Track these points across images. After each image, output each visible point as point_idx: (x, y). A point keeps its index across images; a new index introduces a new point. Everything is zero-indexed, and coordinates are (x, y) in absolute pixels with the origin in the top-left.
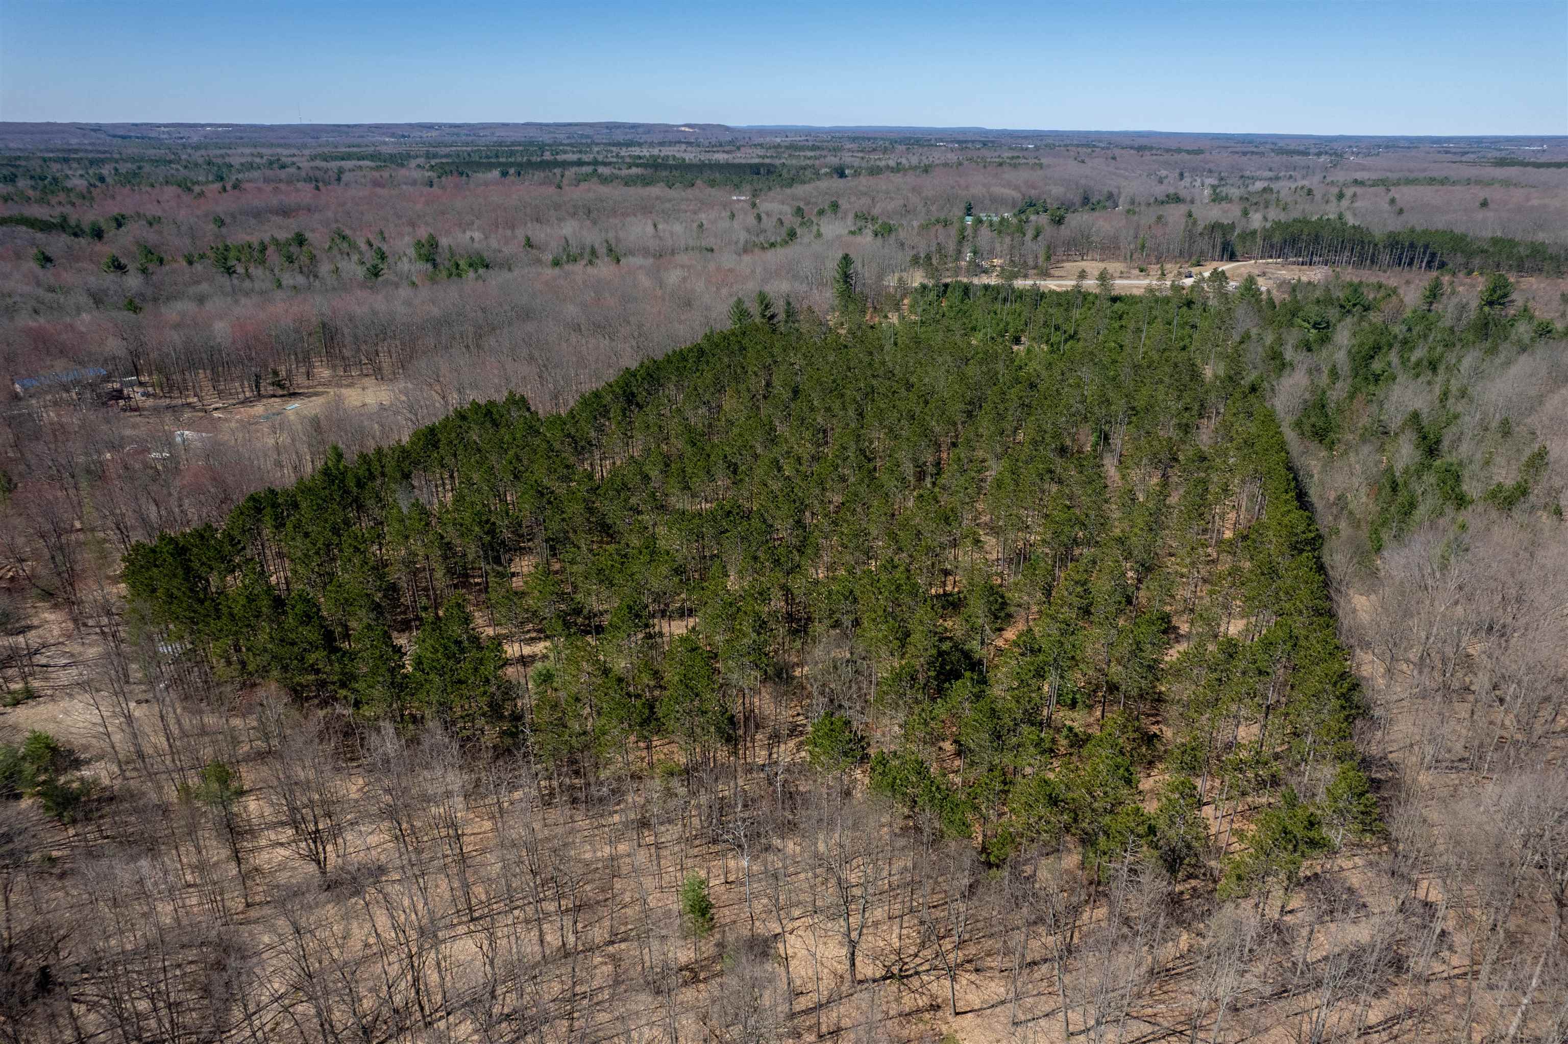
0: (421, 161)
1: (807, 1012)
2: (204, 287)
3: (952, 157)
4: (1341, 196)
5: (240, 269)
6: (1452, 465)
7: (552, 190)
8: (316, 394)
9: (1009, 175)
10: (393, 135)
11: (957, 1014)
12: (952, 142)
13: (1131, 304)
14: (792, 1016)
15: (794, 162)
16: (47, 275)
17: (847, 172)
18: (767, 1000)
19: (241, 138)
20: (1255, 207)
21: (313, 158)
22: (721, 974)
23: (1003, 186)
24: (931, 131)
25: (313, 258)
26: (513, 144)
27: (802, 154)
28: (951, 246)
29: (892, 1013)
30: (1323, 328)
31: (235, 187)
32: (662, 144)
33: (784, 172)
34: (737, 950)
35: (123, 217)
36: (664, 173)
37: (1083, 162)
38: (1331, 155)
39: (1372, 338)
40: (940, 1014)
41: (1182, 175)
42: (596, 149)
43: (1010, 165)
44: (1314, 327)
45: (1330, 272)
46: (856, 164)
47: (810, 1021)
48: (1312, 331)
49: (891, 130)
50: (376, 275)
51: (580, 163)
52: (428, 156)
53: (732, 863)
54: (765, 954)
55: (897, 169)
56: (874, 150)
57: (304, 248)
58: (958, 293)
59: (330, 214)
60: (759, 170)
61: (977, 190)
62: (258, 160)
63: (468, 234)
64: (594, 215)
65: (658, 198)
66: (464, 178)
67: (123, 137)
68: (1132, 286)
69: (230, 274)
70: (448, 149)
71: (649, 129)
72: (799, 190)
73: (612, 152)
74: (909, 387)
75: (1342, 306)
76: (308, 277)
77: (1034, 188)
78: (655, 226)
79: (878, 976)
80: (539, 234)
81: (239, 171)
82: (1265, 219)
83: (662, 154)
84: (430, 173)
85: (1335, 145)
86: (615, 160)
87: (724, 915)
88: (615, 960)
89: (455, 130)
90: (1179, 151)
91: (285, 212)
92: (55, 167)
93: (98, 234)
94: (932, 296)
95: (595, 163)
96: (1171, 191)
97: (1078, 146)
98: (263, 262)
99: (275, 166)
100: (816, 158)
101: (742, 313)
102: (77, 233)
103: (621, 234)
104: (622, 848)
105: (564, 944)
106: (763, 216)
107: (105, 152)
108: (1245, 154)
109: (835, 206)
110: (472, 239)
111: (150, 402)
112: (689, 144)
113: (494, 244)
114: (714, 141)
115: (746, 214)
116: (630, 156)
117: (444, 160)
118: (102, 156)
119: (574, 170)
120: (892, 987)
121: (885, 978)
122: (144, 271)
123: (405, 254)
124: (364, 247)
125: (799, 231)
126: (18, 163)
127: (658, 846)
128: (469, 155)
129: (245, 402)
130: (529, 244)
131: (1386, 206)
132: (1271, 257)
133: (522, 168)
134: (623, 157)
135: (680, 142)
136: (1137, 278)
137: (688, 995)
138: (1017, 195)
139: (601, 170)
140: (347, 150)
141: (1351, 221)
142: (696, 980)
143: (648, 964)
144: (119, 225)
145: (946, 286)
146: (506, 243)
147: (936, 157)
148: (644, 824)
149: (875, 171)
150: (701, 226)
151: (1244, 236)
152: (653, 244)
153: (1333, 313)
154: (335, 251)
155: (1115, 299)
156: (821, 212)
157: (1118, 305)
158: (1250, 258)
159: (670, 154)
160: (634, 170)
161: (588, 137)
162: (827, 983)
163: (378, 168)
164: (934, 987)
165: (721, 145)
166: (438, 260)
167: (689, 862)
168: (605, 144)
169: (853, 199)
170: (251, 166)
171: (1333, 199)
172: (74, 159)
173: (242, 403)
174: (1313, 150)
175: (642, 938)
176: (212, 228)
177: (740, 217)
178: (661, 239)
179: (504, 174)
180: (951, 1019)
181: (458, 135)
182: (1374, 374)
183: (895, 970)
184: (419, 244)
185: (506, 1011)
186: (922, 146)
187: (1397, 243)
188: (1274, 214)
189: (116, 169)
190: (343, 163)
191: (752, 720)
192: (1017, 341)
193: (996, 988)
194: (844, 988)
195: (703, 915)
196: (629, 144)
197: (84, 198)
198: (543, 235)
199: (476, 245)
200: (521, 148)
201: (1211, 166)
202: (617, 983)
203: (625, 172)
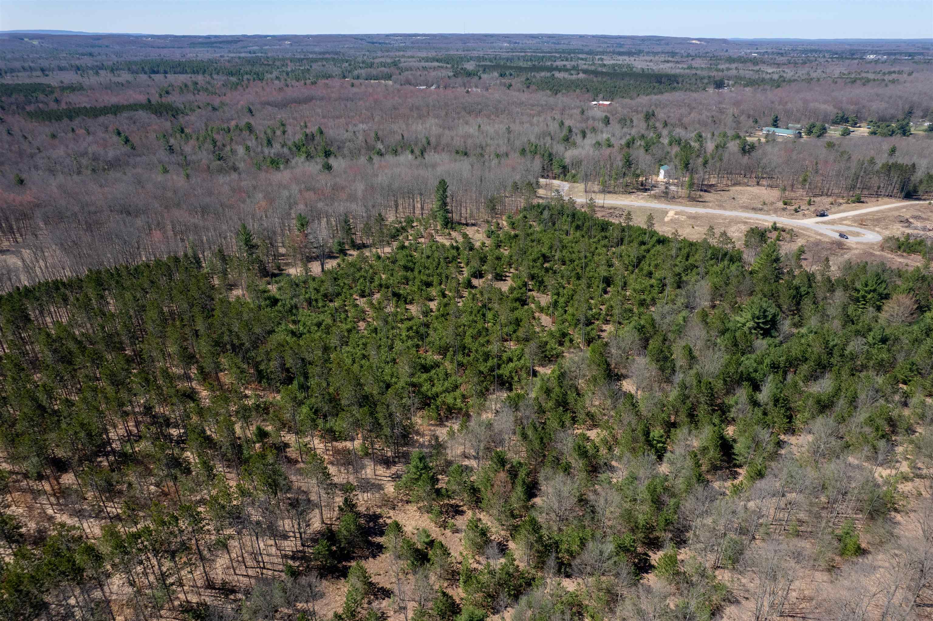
0: (471, 64)
3: (838, 72)
26: (561, 51)
56: (793, 63)
60: (661, 79)
70: (513, 54)
147: (825, 71)
165: (692, 56)
168: (617, 53)
203: (574, 77)
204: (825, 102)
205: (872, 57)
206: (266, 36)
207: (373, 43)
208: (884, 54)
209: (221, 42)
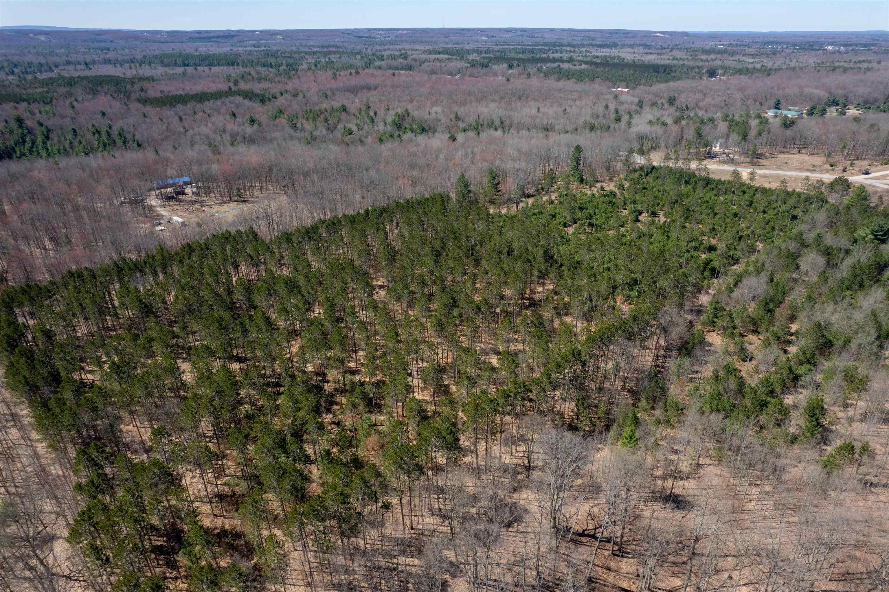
0: (474, 56)
7: (502, 82)
10: (487, 36)
21: (424, 52)
30: (880, 235)
31: (357, 73)
32: (631, 46)
33: (676, 71)
42: (580, 50)
44: (872, 233)
46: (732, 66)
48: (871, 236)
51: (558, 60)
55: (757, 71)
60: (658, 69)
66: (484, 69)
70: (502, 47)
73: (589, 52)
84: (467, 65)
86: (581, 58)
89: (522, 33)
95: (566, 60)
100: (710, 61)
109: (672, 100)
113: (440, 115)
117: (488, 55)
119: (549, 65)
122: (259, 124)
128: (509, 51)
130: (457, 117)
133: (526, 62)
136: (820, 171)
139: (564, 65)
140: (450, 46)
146: (444, 116)
147: (800, 60)
149: (739, 72)
160: (583, 67)
161: (594, 39)
163: (446, 60)
168: (594, 45)
170: (391, 57)
172: (321, 52)
179: (511, 66)
181: (522, 36)
190: (435, 56)
203: (577, 67)
204: (817, 88)
205: (830, 48)
206: (254, 31)
207: (360, 37)
208: (841, 45)
209: (218, 37)
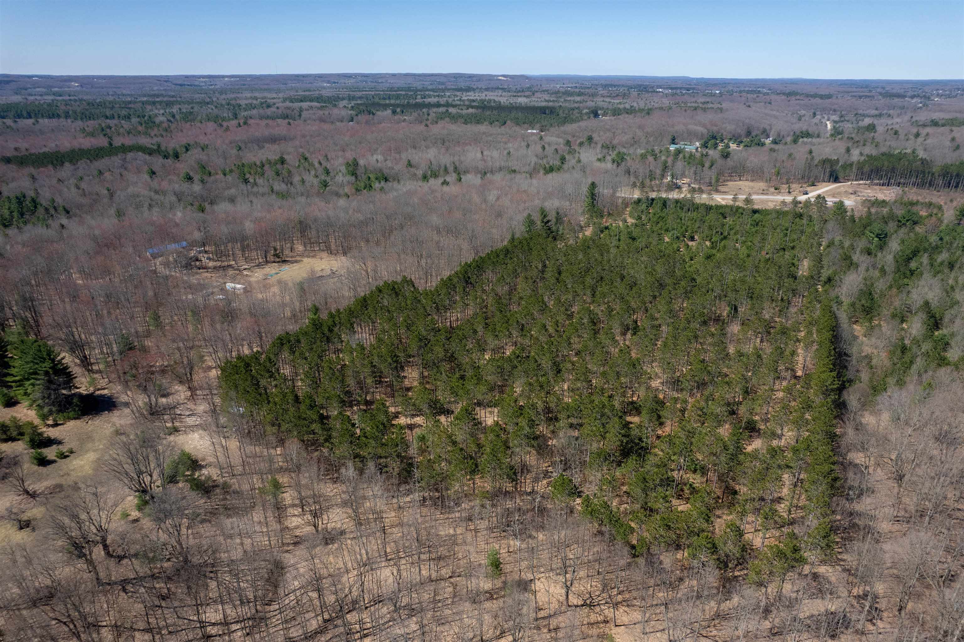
0: (345, 103)
1: (543, 618)
2: (233, 191)
3: (666, 102)
4: (917, 135)
5: (251, 180)
6: (945, 336)
7: (422, 127)
8: (296, 262)
9: (701, 117)
10: (328, 82)
11: (616, 626)
12: (667, 88)
13: (765, 216)
14: (537, 619)
15: (567, 104)
16: (155, 184)
17: (599, 112)
18: (524, 611)
19: (244, 85)
20: (856, 145)
21: (285, 100)
22: (504, 596)
23: (696, 125)
24: (655, 79)
25: (289, 172)
26: (399, 89)
27: (572, 98)
28: (658, 172)
29: (585, 622)
30: (883, 237)
31: (245, 123)
32: (487, 89)
33: (561, 112)
34: (512, 586)
35: (189, 145)
36: (488, 113)
37: (749, 106)
38: (921, 97)
39: (915, 244)
40: (608, 625)
41: (815, 114)
42: (448, 94)
43: (702, 108)
44: (877, 236)
45: (901, 192)
46: (605, 107)
47: (545, 622)
48: (876, 239)
49: (629, 78)
50: (326, 186)
51: (438, 105)
52: (351, 98)
53: (512, 543)
54: (525, 589)
55: (630, 111)
56: (617, 95)
57: (285, 166)
58: (660, 205)
59: (297, 143)
60: (545, 111)
61: (679, 128)
62: (255, 102)
63: (375, 157)
64: (447, 144)
65: (484, 133)
66: (371, 115)
67: (181, 85)
68: (767, 201)
69: (246, 183)
70: (361, 93)
71: (479, 78)
72: (570, 128)
73: (457, 96)
74: (622, 278)
75: (899, 221)
76: (287, 185)
77: (716, 126)
78: (482, 152)
79: (579, 603)
80: (416, 156)
81: (245, 110)
82: (861, 154)
83: (487, 98)
84: (352, 112)
85: (927, 89)
86: (459, 103)
87: (507, 568)
88: (455, 586)
89: (365, 79)
90: (815, 96)
91: (274, 140)
92: (149, 107)
93: (177, 156)
94: (644, 206)
95: (448, 105)
96: (804, 128)
97: (748, 92)
98: (263, 174)
99: (264, 105)
100: (580, 102)
101: (530, 222)
102: (166, 157)
103: (462, 158)
104: (459, 531)
105: (430, 576)
106: (546, 146)
107: (173, 96)
108: (860, 97)
109: (590, 139)
110: (377, 161)
111: (211, 264)
112: (503, 89)
113: (389, 164)
114: (518, 87)
115: (536, 144)
116: (468, 100)
117: (359, 102)
118: (171, 99)
119: (435, 110)
120: (586, 610)
121: (583, 605)
122: (202, 181)
123: (340, 171)
124: (317, 165)
125: (567, 157)
126: (130, 106)
127: (476, 531)
128: (373, 97)
129: (259, 265)
130: (410, 164)
131: (948, 143)
132: (862, 179)
133: (406, 108)
134: (464, 101)
135: (498, 88)
136: (773, 194)
137: (488, 605)
138: (705, 131)
139: (451, 110)
140: (303, 93)
141: (921, 154)
142: (491, 598)
143: (470, 588)
144: (187, 150)
145: (653, 200)
146: (396, 164)
147: (655, 101)
148: (470, 519)
149: (616, 112)
150: (509, 153)
151: (844, 167)
152: (481, 165)
153: (892, 226)
154: (301, 168)
155: (755, 212)
156: (581, 144)
157: (757, 215)
158: (848, 180)
159: (492, 98)
160: (471, 110)
161: (443, 84)
162: (555, 605)
163: (322, 108)
164: (606, 612)
165: (523, 91)
166: (358, 174)
167: (491, 540)
168: (453, 89)
169: (602, 133)
170: (251, 107)
171: (912, 137)
172: (158, 102)
173: (258, 266)
174: (910, 94)
175: (469, 576)
176: (234, 151)
177: (532, 147)
178: (485, 161)
179: (394, 112)
180: (613, 628)
181: (366, 82)
182: (910, 271)
183: (588, 602)
184: (348, 165)
185: (402, 605)
186: (648, 92)
187: (948, 173)
188: (869, 150)
189: (180, 109)
190: (302, 104)
191: (525, 468)
192: (692, 239)
193: (637, 616)
194: (563, 608)
195: (497, 568)
196: (468, 89)
197: (167, 131)
198: (417, 158)
199: (379, 165)
200: (403, 93)
201: (836, 107)
202: (455, 596)
203: (466, 111)
